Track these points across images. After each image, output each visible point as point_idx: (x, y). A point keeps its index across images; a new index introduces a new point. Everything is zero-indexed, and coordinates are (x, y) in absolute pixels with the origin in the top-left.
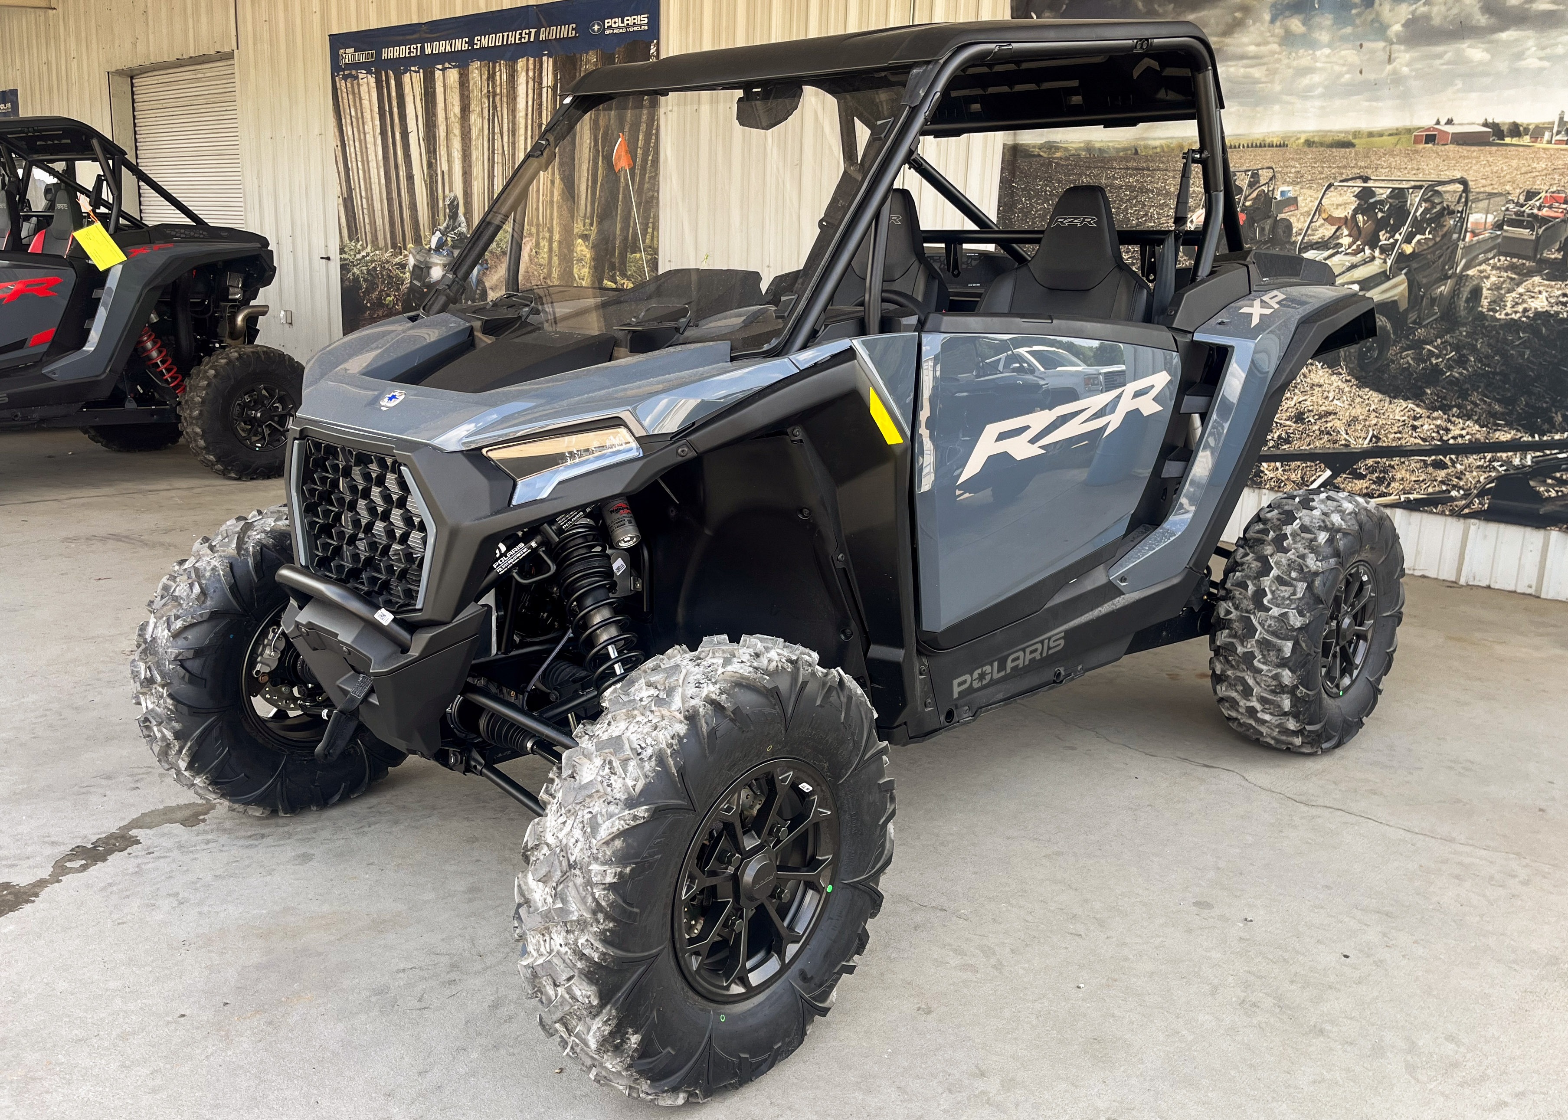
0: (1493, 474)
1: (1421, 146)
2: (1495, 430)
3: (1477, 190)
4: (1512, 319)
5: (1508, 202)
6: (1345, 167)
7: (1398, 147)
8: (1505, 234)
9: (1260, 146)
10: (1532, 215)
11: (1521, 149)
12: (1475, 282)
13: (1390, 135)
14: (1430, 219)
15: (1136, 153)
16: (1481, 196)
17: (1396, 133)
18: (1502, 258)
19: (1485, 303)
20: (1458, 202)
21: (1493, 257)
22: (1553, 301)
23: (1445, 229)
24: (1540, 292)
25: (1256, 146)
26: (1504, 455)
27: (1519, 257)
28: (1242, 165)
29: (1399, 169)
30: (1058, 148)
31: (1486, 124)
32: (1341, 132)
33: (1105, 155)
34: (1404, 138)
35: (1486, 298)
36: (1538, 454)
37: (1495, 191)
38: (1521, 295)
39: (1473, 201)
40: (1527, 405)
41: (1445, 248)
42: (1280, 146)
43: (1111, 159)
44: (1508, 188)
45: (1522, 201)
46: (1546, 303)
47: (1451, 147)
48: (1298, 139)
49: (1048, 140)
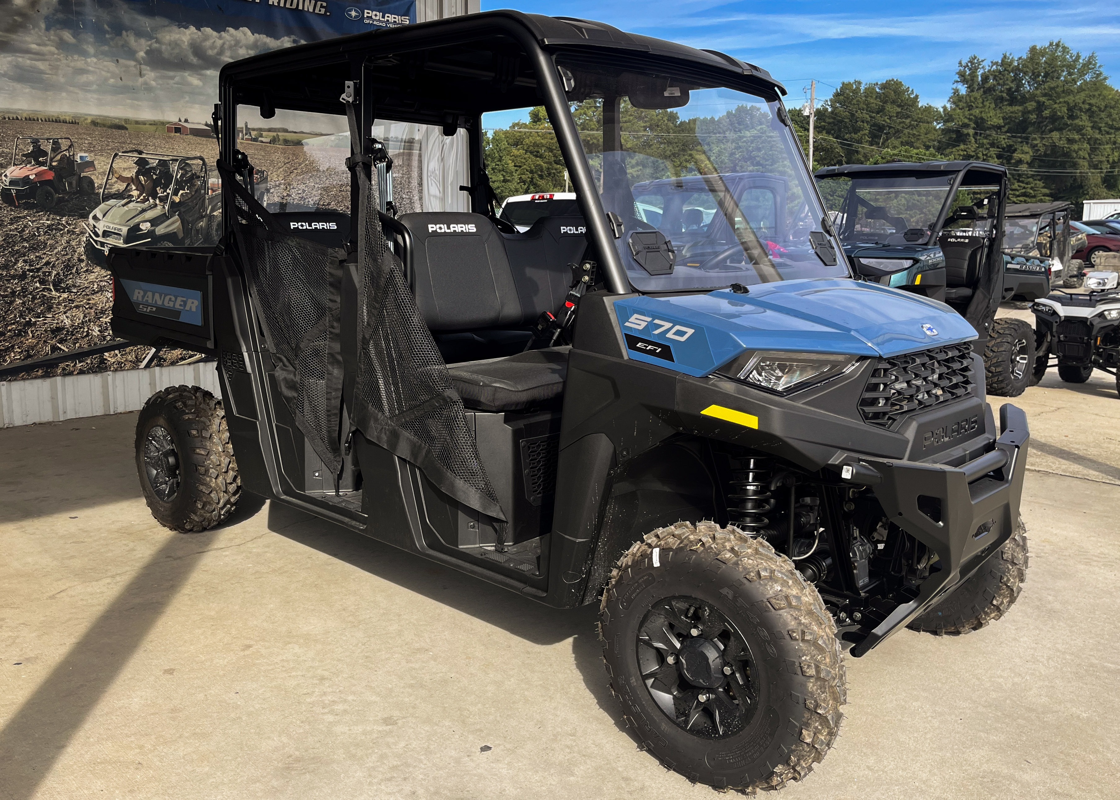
1: (173, 134)
3: (211, 164)
6: (124, 143)
7: (157, 133)
9: (56, 121)
13: (151, 124)
14: (185, 180)
16: (213, 168)
17: (154, 123)
23: (196, 187)
25: (53, 121)
28: (43, 134)
29: (161, 148)
31: (207, 125)
32: (116, 118)
34: (160, 128)
39: (210, 171)
41: (198, 199)
42: (72, 123)
47: (190, 137)
48: (86, 119)
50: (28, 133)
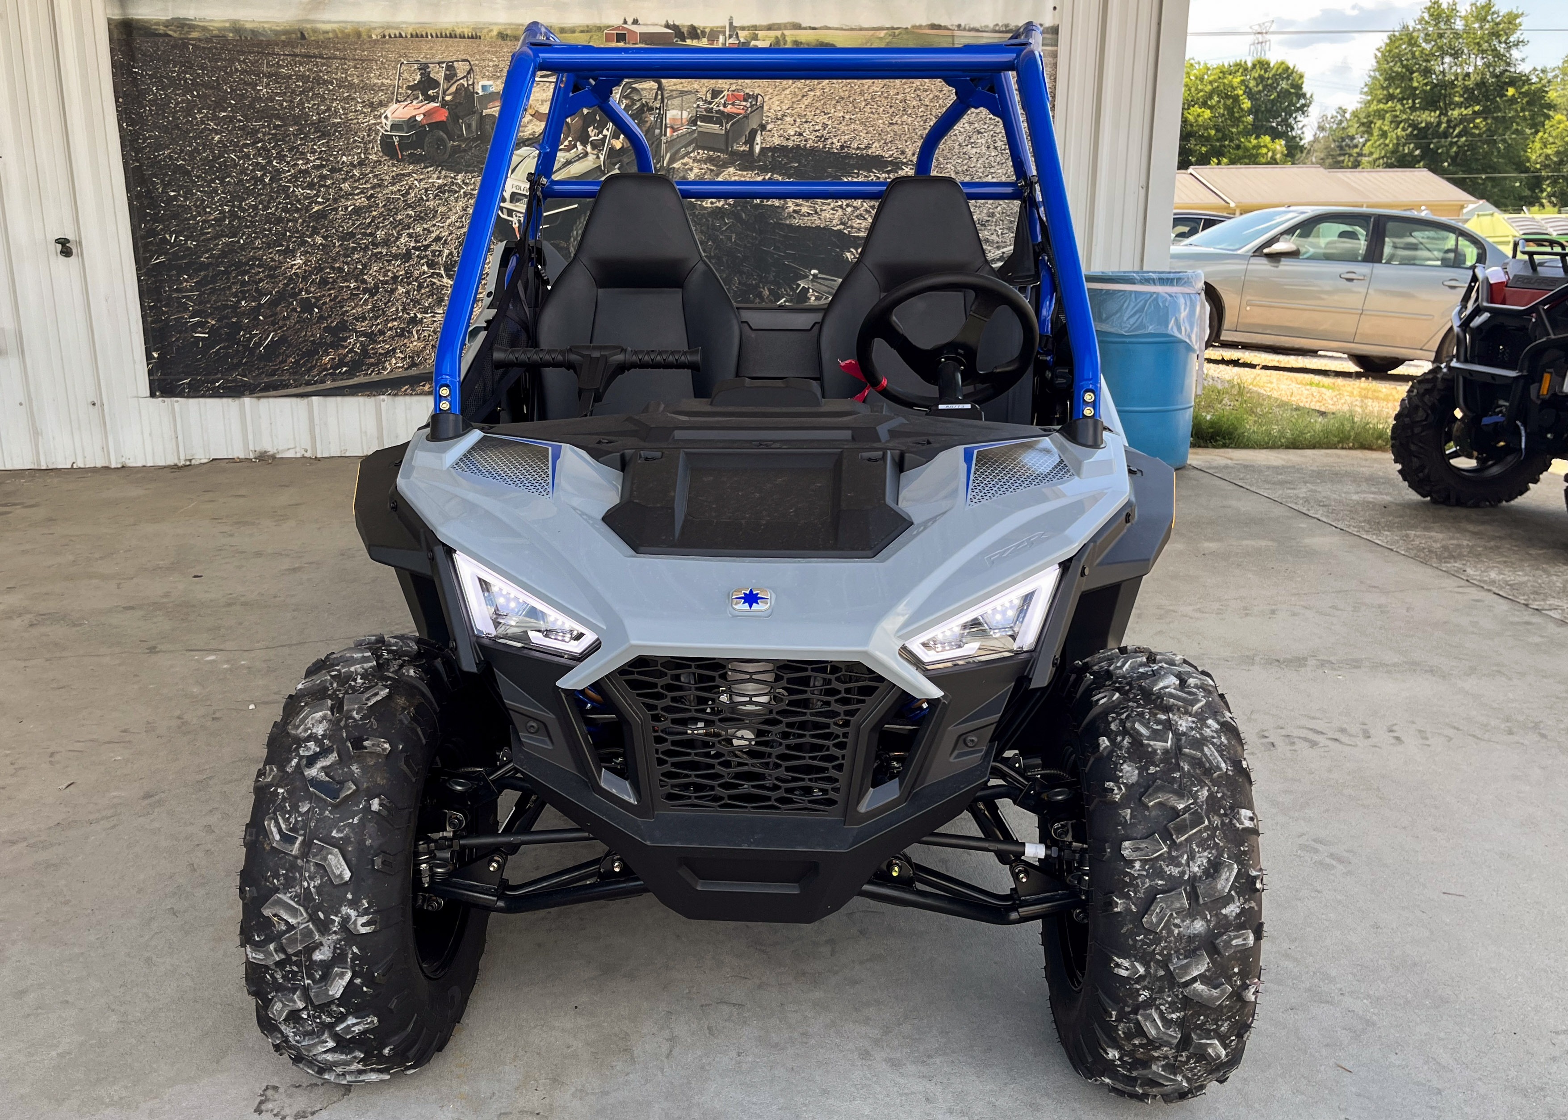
1: (614, 44)
4: (717, 207)
8: (699, 129)
13: (583, 30)
15: (303, 37)
17: (589, 29)
18: (701, 152)
21: (693, 151)
23: (648, 125)
25: (446, 36)
27: (714, 150)
28: (433, 56)
30: (192, 27)
31: (667, 26)
33: (262, 38)
34: (596, 36)
37: (686, 89)
39: (669, 98)
43: (269, 43)
45: (709, 99)
48: (491, 31)
49: (176, 17)
50: (415, 56)
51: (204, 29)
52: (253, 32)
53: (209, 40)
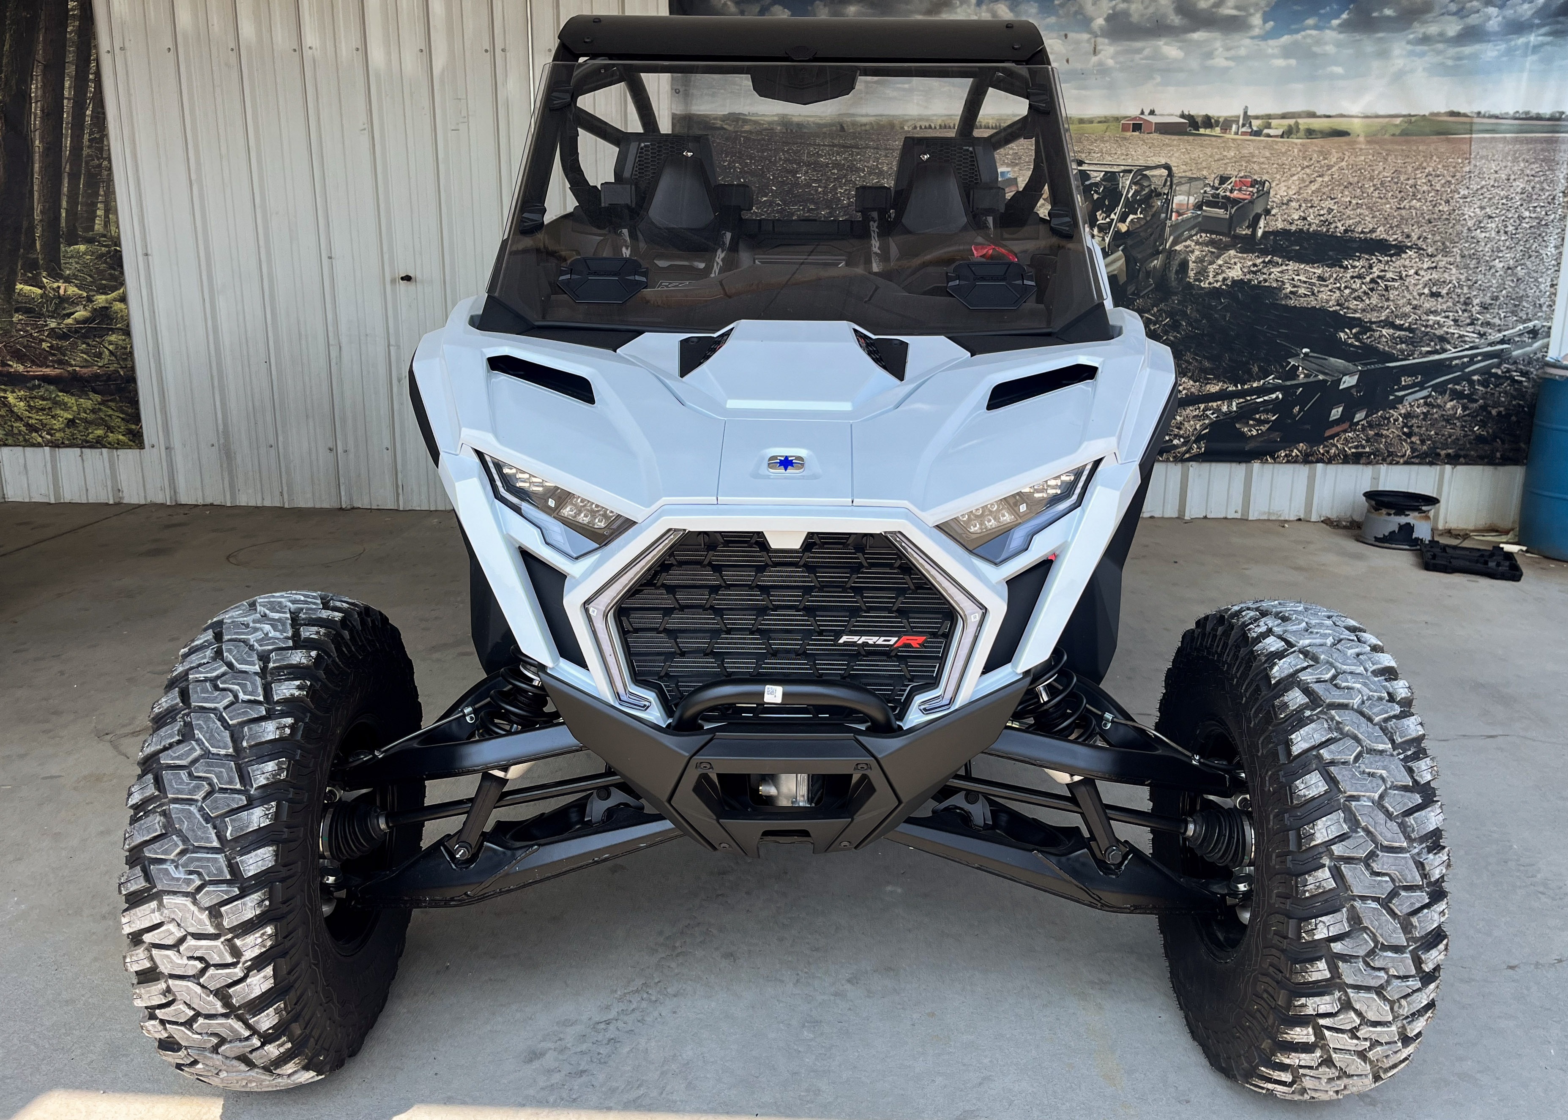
0: (1207, 422)
1: (1128, 134)
2: (1206, 384)
3: (1180, 175)
4: (1214, 287)
5: (1205, 185)
7: (1107, 134)
8: (1204, 214)
10: (1225, 197)
11: (1213, 139)
12: (1183, 256)
13: (1100, 122)
14: (1139, 200)
15: (842, 129)
16: (1183, 180)
17: (1105, 120)
18: (1204, 235)
19: (1191, 274)
20: (1164, 185)
21: (1196, 234)
22: (1246, 270)
23: (1154, 209)
24: (1235, 263)
26: (1215, 404)
27: (1217, 233)
29: (1110, 154)
30: (746, 121)
31: (1183, 116)
33: (806, 131)
34: (1113, 125)
35: (1192, 270)
36: (1241, 400)
37: (1195, 176)
38: (1220, 266)
39: (1178, 184)
40: (1230, 360)
41: (1155, 226)
43: (813, 135)
44: (1205, 173)
45: (1216, 185)
46: (1240, 272)
47: (1155, 136)
49: (731, 111)
51: (756, 123)
52: (800, 125)
53: (760, 133)
